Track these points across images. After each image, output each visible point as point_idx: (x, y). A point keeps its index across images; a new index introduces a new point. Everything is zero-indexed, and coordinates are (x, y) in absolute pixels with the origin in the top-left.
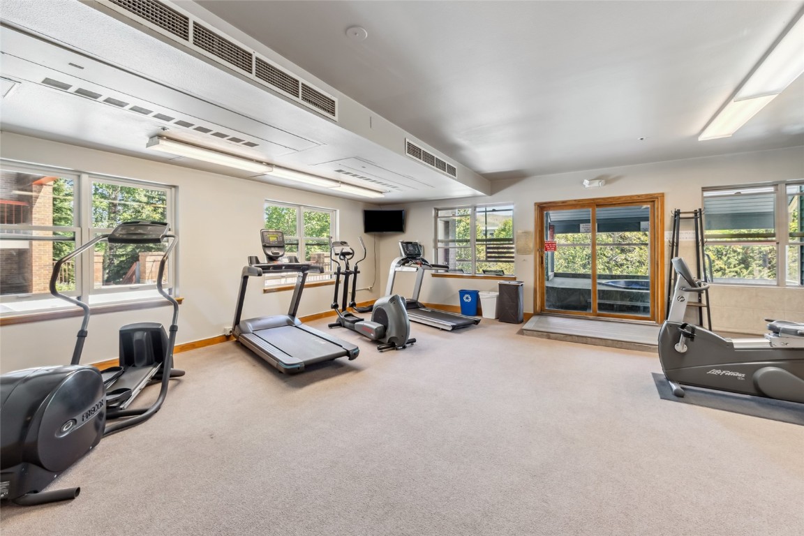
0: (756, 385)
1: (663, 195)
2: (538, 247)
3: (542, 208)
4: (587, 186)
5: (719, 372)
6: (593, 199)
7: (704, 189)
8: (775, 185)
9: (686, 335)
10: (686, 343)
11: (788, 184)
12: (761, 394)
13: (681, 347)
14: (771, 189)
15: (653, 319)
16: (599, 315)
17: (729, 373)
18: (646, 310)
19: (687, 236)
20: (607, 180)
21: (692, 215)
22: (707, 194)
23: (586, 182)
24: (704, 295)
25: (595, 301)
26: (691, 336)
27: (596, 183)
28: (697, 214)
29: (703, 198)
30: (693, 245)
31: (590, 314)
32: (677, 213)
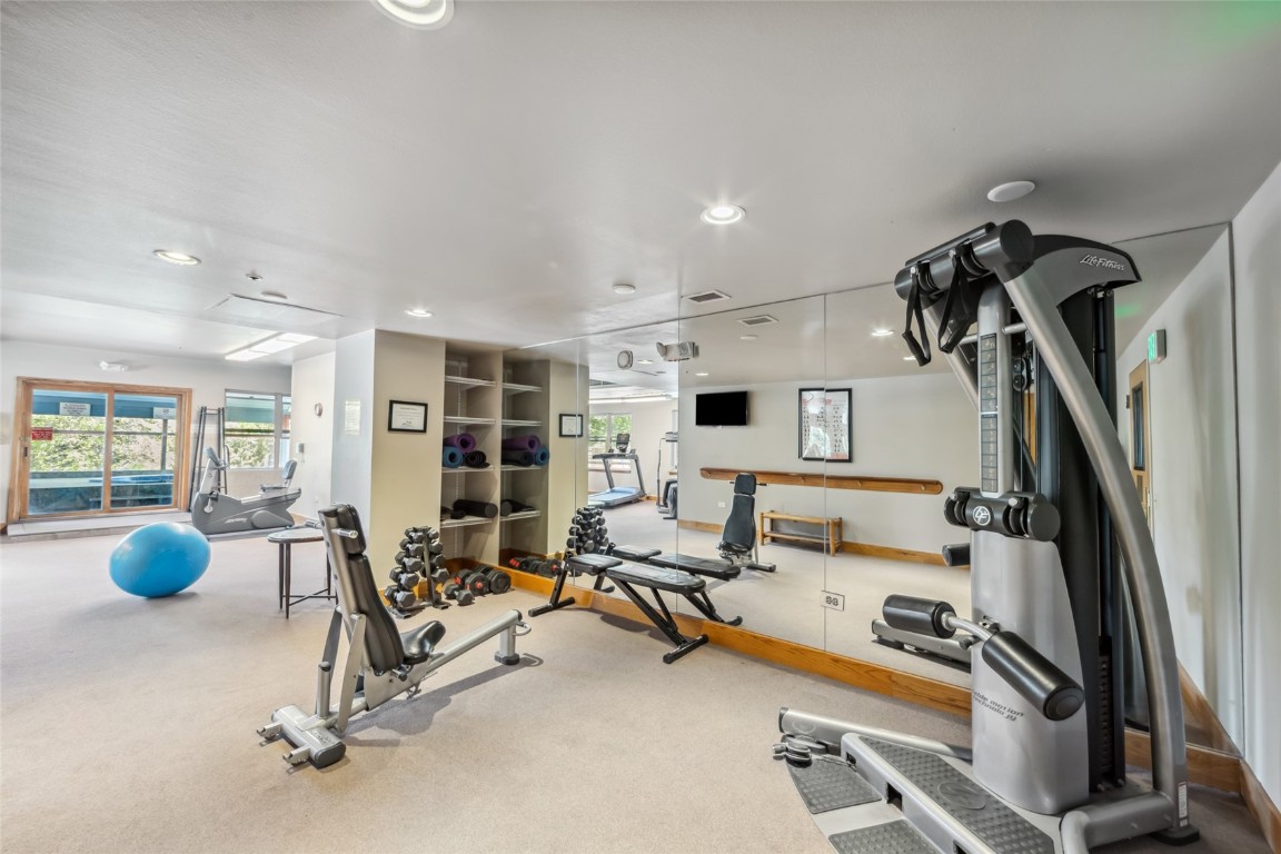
0: (252, 523)
1: (190, 391)
2: (19, 435)
3: (28, 384)
4: (104, 368)
5: (233, 521)
6: (112, 385)
7: (227, 390)
8: (276, 395)
9: (213, 499)
10: (212, 505)
11: (283, 395)
12: (255, 528)
13: (208, 509)
14: (273, 397)
15: (176, 506)
16: (111, 512)
17: (238, 520)
18: (167, 501)
19: (211, 429)
20: (131, 366)
21: (215, 412)
22: (228, 394)
23: (104, 365)
24: (222, 472)
25: (106, 499)
26: (215, 499)
27: (117, 368)
28: (221, 411)
29: (226, 397)
30: (215, 437)
31: (101, 512)
32: (204, 410)
